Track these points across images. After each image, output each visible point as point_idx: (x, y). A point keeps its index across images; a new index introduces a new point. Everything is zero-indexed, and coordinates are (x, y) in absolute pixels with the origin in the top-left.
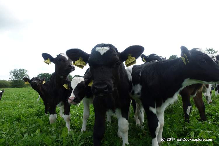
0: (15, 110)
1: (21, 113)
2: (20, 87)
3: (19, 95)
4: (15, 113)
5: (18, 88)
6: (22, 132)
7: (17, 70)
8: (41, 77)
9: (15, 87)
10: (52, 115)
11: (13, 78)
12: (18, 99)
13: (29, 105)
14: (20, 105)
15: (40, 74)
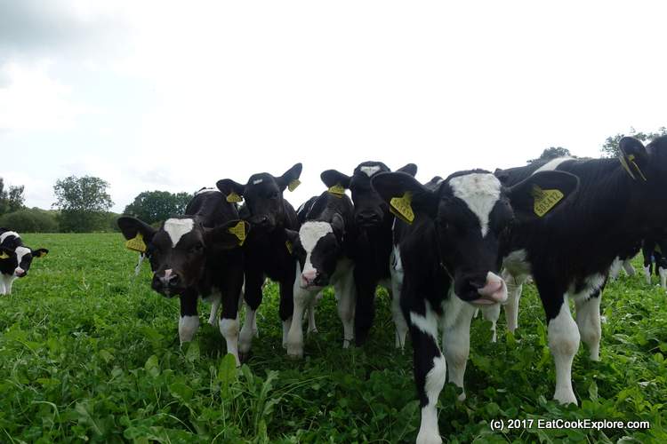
0: (72, 297)
1: (94, 309)
2: (83, 232)
3: (82, 255)
4: (78, 307)
5: (79, 235)
6: (104, 361)
7: (75, 181)
8: (146, 202)
9: (69, 232)
10: (185, 317)
11: (64, 202)
12: (79, 268)
13: (113, 285)
14: (86, 283)
15: (142, 195)
